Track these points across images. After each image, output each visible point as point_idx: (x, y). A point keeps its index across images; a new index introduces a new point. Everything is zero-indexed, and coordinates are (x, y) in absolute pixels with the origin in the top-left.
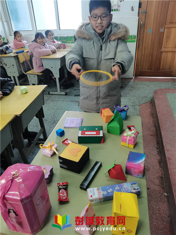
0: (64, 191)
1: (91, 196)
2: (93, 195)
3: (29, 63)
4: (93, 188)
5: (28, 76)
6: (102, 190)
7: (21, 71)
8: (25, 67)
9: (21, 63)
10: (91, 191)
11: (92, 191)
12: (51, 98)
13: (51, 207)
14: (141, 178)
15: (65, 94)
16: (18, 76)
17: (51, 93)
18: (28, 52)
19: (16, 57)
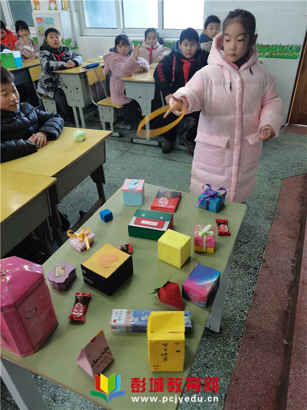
0: (82, 306)
1: (115, 321)
2: (118, 319)
3: (103, 86)
4: (122, 310)
5: (99, 109)
6: (133, 315)
7: (89, 99)
8: (96, 93)
9: (91, 86)
10: (116, 313)
11: (118, 314)
12: (132, 149)
13: (58, 324)
14: (203, 308)
15: (158, 144)
16: (83, 107)
17: (135, 140)
18: (103, 67)
19: (83, 76)
